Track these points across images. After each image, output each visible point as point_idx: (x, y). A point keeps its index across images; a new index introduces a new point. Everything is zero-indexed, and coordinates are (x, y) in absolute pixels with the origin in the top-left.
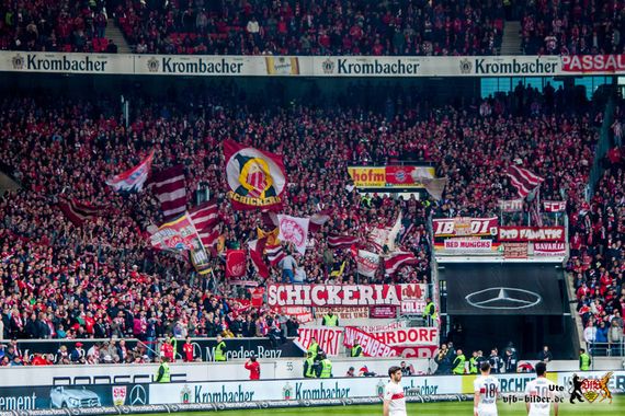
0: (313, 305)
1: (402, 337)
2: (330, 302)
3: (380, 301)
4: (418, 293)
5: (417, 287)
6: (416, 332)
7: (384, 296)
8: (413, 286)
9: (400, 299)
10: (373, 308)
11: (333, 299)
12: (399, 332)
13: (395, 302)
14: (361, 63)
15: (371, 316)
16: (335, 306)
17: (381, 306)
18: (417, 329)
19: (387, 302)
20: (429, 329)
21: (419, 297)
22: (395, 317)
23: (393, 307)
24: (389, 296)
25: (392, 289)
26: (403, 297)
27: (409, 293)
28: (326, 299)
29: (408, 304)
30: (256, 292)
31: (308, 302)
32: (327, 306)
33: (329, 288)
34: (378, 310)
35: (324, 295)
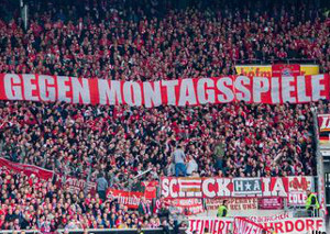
0: (204, 196)
1: (290, 227)
2: (220, 194)
3: (267, 193)
4: (304, 185)
5: (303, 180)
6: (302, 222)
7: (271, 188)
8: (299, 178)
9: (287, 190)
10: (261, 200)
11: (223, 190)
12: (286, 223)
13: (283, 194)
15: (259, 208)
17: (269, 198)
18: (304, 219)
19: (274, 193)
20: (315, 219)
21: (305, 188)
22: (283, 208)
23: (280, 199)
24: (276, 188)
25: (279, 181)
26: (290, 189)
27: (296, 184)
28: (216, 191)
29: (294, 196)
30: (150, 185)
31: (199, 194)
32: (216, 198)
33: (219, 181)
34: (266, 201)
35: (214, 187)
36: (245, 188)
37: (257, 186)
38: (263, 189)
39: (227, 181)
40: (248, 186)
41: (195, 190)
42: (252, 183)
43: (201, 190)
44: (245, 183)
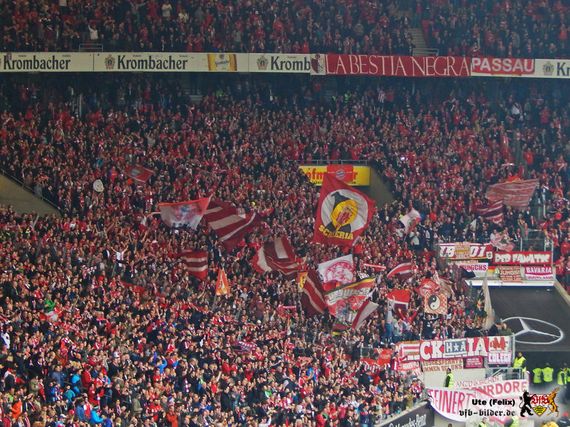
0: (422, 359)
1: (499, 390)
2: (434, 356)
3: (471, 353)
4: (502, 345)
5: (502, 340)
6: (509, 384)
7: (474, 349)
8: (499, 338)
9: (487, 351)
10: (465, 360)
11: (437, 353)
12: (497, 385)
13: (484, 354)
14: (292, 61)
15: (465, 367)
16: (437, 359)
17: (472, 357)
18: (511, 381)
19: (477, 353)
20: (520, 381)
21: (503, 349)
22: (483, 367)
23: (482, 359)
24: (478, 348)
25: (481, 341)
26: (490, 349)
27: (496, 345)
28: (431, 353)
29: (494, 355)
30: (383, 353)
31: (417, 357)
32: (431, 360)
33: (434, 343)
34: (469, 361)
35: (429, 350)
36: (453, 349)
37: (463, 347)
38: (467, 350)
39: (440, 343)
40: (456, 347)
41: (415, 354)
42: (460, 344)
43: (419, 353)
44: (454, 344)
